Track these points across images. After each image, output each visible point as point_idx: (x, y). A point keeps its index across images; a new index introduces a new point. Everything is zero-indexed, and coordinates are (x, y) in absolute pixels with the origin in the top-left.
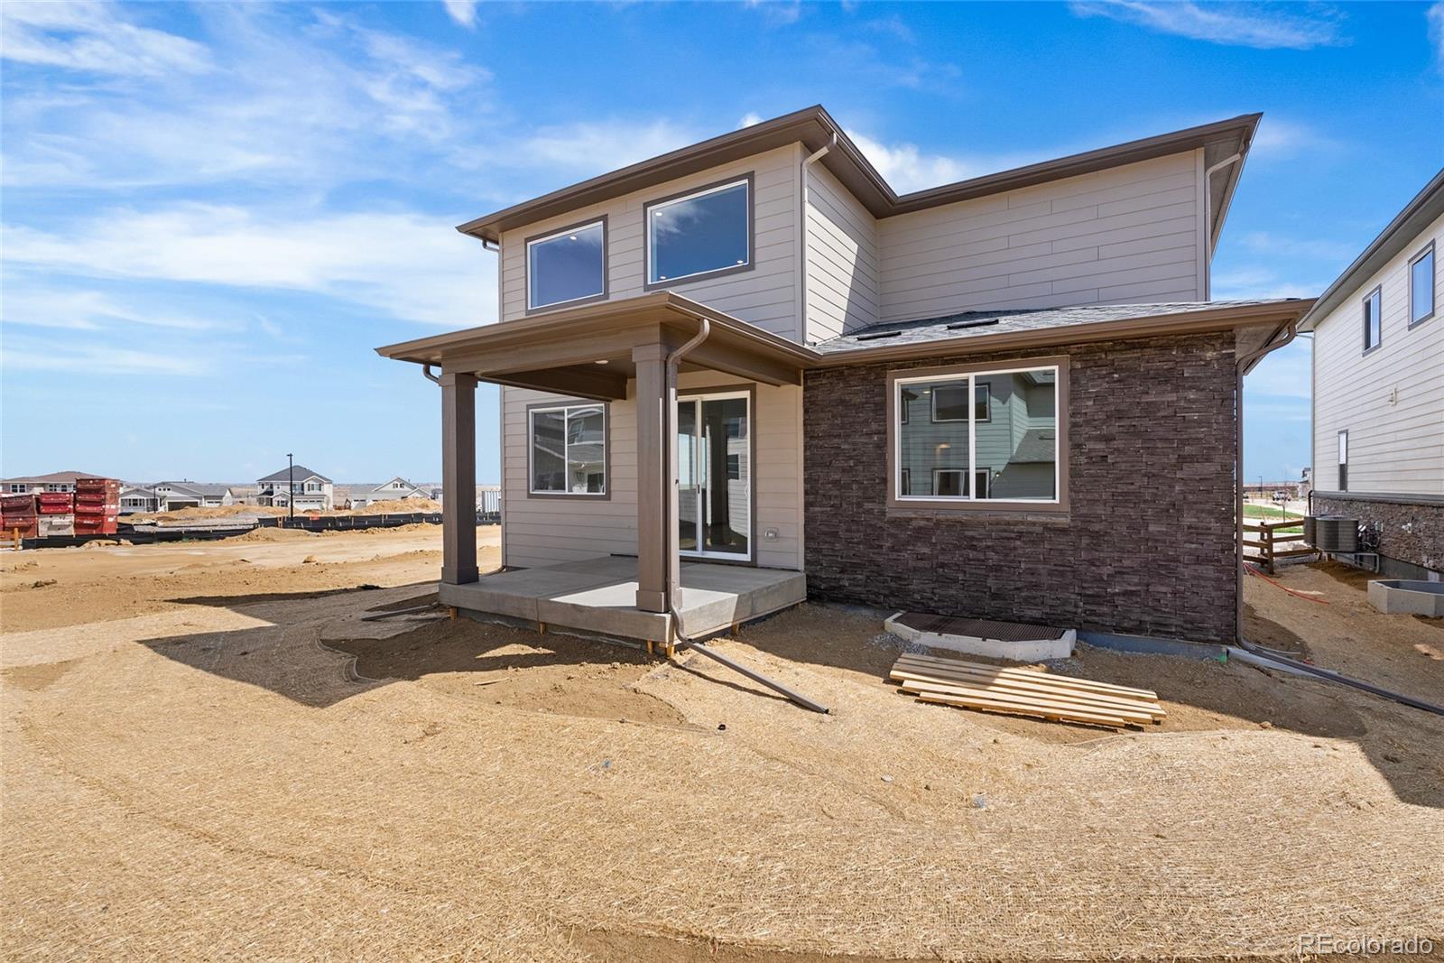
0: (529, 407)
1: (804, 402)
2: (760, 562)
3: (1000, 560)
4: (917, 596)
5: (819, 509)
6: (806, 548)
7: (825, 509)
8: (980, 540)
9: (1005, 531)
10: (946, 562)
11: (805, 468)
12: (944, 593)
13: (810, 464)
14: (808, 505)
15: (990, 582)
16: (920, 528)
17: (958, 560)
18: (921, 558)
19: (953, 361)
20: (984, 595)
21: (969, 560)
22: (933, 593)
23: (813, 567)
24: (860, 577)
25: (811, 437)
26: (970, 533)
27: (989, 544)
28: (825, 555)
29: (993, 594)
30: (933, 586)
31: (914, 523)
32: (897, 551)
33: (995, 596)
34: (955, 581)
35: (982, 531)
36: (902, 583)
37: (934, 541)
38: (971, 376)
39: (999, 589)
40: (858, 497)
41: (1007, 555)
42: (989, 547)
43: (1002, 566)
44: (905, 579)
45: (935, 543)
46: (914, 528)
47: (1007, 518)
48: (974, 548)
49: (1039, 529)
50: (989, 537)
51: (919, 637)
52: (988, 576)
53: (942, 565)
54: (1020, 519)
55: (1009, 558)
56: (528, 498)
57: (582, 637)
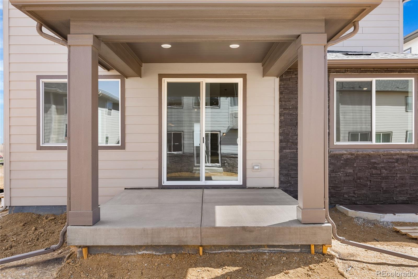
0: (39, 77)
1: (280, 88)
2: (248, 185)
3: (388, 174)
4: (346, 196)
5: (288, 151)
6: (280, 174)
7: (292, 151)
8: (378, 164)
9: (390, 159)
10: (361, 176)
11: (280, 127)
12: (360, 193)
14: (281, 148)
15: (383, 185)
16: (348, 159)
17: (368, 175)
18: (347, 175)
19: (366, 71)
20: (380, 192)
21: (373, 174)
22: (354, 193)
23: (285, 185)
26: (373, 161)
27: (383, 165)
28: (293, 178)
29: (384, 191)
30: (354, 189)
31: (345, 157)
32: (336, 172)
33: (385, 192)
34: (365, 186)
35: (379, 159)
36: (337, 189)
37: (355, 166)
38: (374, 80)
39: (387, 188)
41: (391, 171)
42: (382, 167)
43: (389, 176)
44: (339, 187)
45: (356, 167)
46: (344, 159)
47: (392, 152)
48: (376, 168)
50: (383, 162)
51: (384, 217)
52: (382, 182)
53: (360, 178)
54: (398, 152)
55: (392, 172)
56: (37, 149)
57: (242, 251)
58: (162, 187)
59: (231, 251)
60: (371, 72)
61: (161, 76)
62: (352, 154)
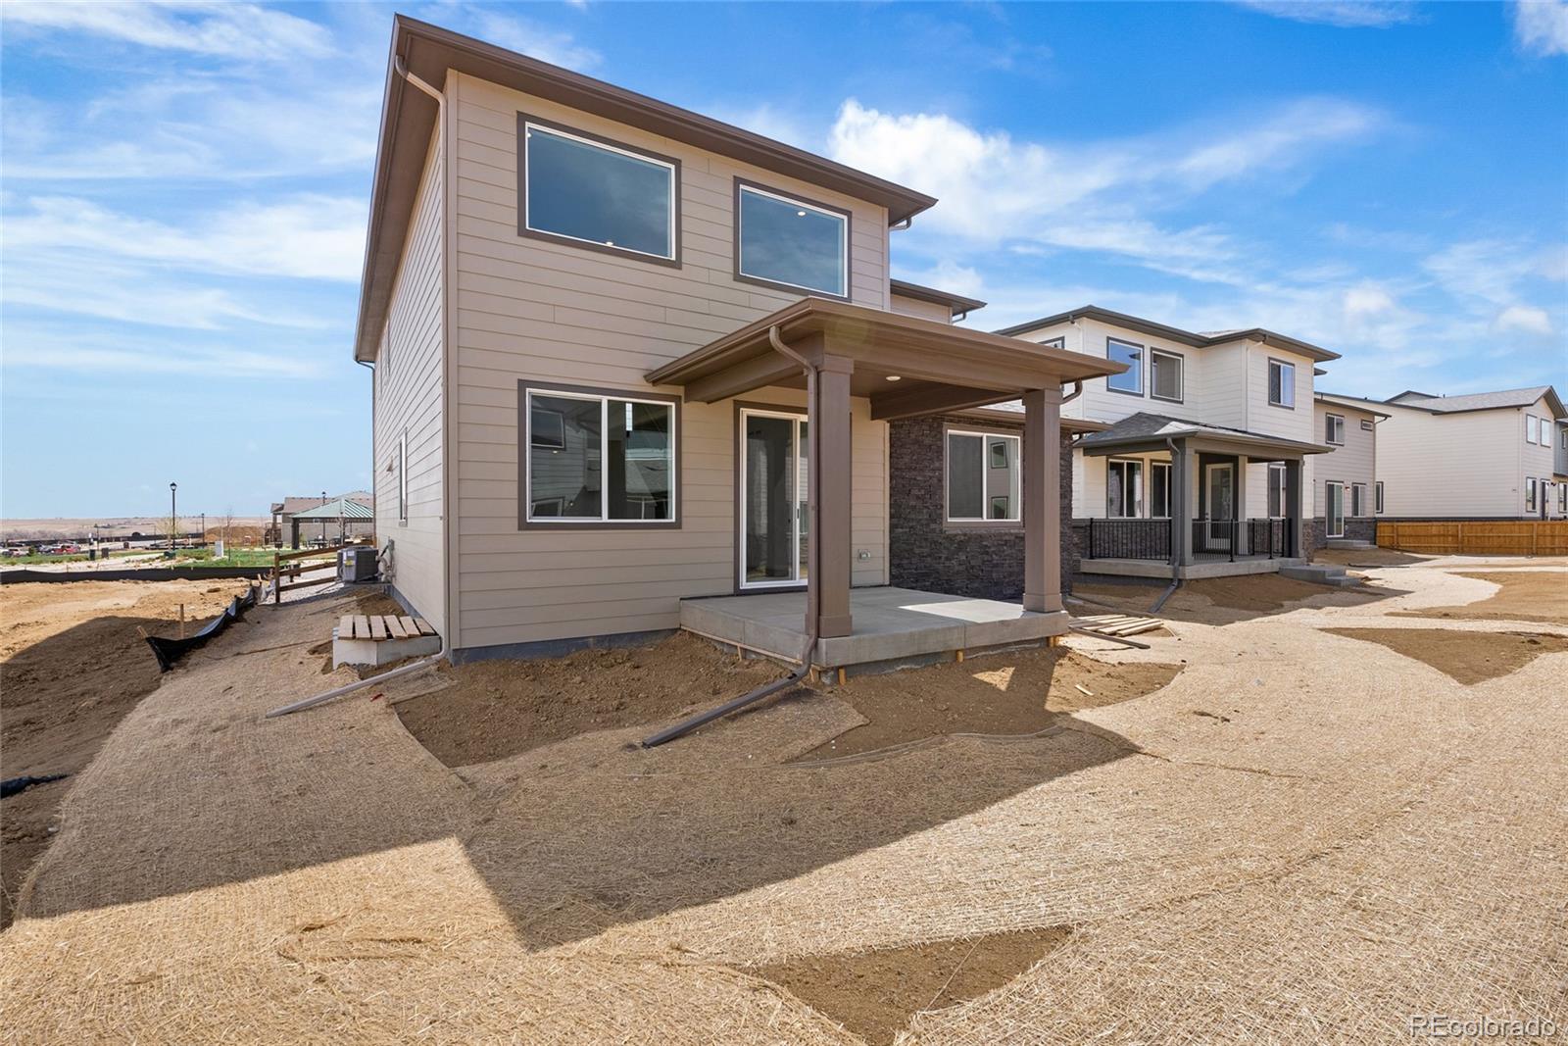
1: (890, 437)
5: (900, 530)
6: (890, 565)
7: (904, 530)
8: (989, 547)
9: (999, 540)
11: (891, 495)
13: (894, 491)
14: (893, 527)
16: (961, 541)
19: (977, 423)
24: (927, 583)
25: (897, 469)
26: (984, 544)
31: (958, 538)
35: (990, 541)
37: (968, 550)
38: (985, 435)
40: (926, 519)
42: (993, 552)
46: (958, 542)
48: (987, 553)
49: (1013, 538)
50: (993, 544)
53: (973, 567)
54: (1007, 531)
56: (519, 529)
57: (994, 652)
58: (740, 593)
59: (983, 653)
60: (983, 425)
61: (738, 405)
62: (965, 535)
